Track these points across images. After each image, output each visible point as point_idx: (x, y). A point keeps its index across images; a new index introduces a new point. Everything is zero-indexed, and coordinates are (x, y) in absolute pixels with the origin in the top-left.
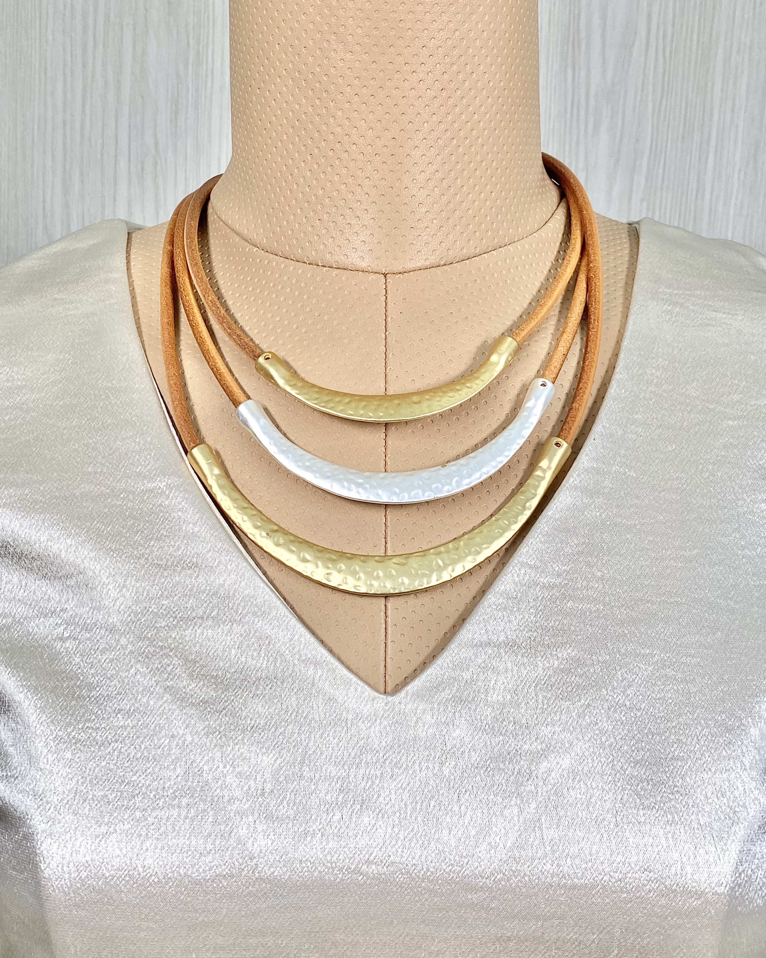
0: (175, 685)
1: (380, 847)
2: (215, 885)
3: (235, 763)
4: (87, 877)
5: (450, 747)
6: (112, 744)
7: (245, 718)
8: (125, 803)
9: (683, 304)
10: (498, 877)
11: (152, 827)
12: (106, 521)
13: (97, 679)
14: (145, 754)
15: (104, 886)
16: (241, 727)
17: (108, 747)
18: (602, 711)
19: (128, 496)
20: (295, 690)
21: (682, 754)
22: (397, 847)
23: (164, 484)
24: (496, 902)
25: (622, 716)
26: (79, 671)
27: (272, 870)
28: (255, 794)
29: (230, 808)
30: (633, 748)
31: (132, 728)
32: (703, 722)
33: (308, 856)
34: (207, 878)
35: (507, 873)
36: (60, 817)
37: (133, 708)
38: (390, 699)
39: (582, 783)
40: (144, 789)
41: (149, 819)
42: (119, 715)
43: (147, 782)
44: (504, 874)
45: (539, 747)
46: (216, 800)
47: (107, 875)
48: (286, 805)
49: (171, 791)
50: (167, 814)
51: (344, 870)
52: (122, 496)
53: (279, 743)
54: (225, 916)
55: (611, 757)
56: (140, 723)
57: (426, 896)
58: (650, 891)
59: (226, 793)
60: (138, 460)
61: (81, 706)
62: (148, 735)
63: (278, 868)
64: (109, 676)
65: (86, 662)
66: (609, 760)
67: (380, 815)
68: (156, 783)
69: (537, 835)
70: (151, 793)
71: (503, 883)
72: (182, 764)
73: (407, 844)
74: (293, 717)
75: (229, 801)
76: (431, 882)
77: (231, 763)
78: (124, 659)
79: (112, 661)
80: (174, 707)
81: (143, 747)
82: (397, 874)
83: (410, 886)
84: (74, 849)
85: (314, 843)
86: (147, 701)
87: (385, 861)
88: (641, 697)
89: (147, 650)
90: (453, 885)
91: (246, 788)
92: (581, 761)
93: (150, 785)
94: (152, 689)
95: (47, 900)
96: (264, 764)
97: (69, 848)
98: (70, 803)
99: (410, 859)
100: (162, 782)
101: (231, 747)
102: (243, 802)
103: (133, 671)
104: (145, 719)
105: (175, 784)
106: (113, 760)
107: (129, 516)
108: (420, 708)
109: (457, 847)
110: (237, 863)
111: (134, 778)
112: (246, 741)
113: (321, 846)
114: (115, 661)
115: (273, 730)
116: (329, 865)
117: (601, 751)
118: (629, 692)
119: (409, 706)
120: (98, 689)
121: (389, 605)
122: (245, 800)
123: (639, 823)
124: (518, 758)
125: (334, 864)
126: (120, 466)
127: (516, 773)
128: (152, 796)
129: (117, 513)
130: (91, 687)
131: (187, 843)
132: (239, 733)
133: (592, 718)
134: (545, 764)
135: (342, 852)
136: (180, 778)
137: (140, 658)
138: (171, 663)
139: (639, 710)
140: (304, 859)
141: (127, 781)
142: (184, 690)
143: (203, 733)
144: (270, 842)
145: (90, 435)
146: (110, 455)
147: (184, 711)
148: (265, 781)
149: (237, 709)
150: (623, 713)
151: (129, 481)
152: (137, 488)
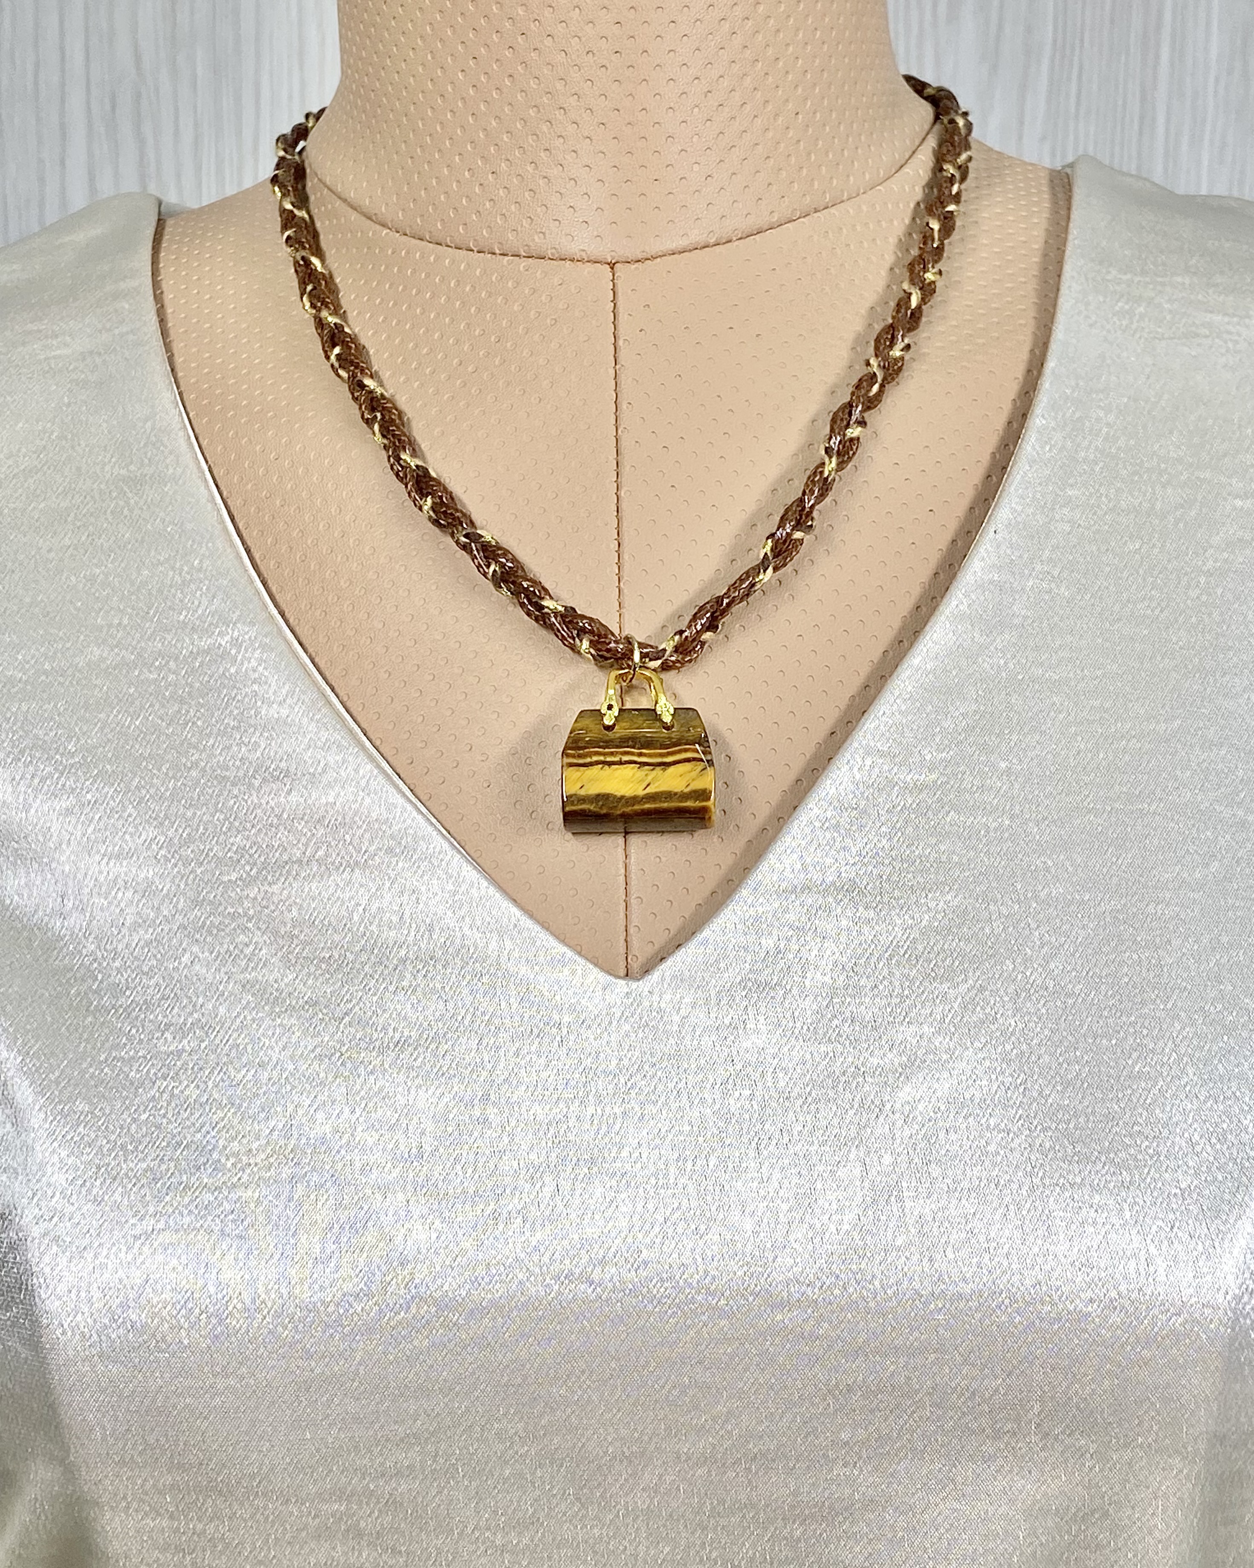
0: (260, 978)
1: (623, 1235)
2: (341, 1311)
3: (371, 1105)
4: (121, 1305)
5: (739, 1067)
6: (158, 1083)
7: (383, 1028)
8: (184, 1178)
9: (1153, 298)
10: (828, 1283)
11: (231, 1217)
12: (131, 710)
13: (126, 976)
14: (216, 1096)
15: (149, 1321)
16: (377, 1044)
17: (151, 1088)
18: (1006, 999)
19: (167, 662)
20: (468, 978)
21: (1147, 1068)
22: (652, 1234)
23: (227, 638)
24: (826, 1325)
25: (1040, 1006)
26: (95, 965)
27: (439, 1282)
28: (406, 1156)
29: (364, 1181)
30: (1061, 1060)
31: (190, 1054)
32: (1183, 1014)
33: (499, 1257)
34: (329, 1299)
35: (843, 1276)
36: (72, 1209)
37: (190, 1020)
38: (634, 985)
39: (971, 1119)
40: (215, 1156)
41: (225, 1203)
42: (167, 1035)
43: (221, 1143)
44: (838, 1277)
45: (896, 1062)
46: (339, 1168)
47: (155, 1301)
48: (460, 1173)
49: (263, 1156)
50: (257, 1194)
51: (562, 1278)
52: (157, 663)
53: (445, 1069)
54: (360, 1364)
55: (1022, 1075)
56: (203, 1045)
57: (704, 1318)
58: (1091, 1301)
59: (356, 1156)
60: (181, 601)
61: (103, 1023)
62: (218, 1064)
63: (450, 1279)
64: (146, 969)
65: (106, 950)
66: (1019, 1081)
67: (624, 1181)
68: (236, 1143)
69: (895, 1209)
70: (228, 1159)
71: (837, 1292)
72: (278, 1109)
73: (670, 1231)
74: (466, 1022)
75: (362, 1170)
76: (712, 1294)
77: (363, 1106)
78: (170, 940)
79: (148, 943)
80: (260, 1015)
81: (210, 1084)
82: (654, 1281)
83: (677, 1301)
84: (97, 1262)
85: (511, 1233)
86: (214, 1007)
87: (632, 1260)
88: (1074, 974)
89: (208, 923)
90: (751, 1299)
91: (391, 1146)
92: (970, 1082)
93: (225, 1147)
94: (221, 988)
95: (52, 1349)
96: (421, 1104)
97: (89, 1260)
98: (88, 1184)
99: (675, 1255)
100: (245, 1141)
101: (362, 1078)
102: (386, 1170)
103: (186, 959)
104: (212, 1037)
105: (268, 1142)
106: (160, 1110)
107: (171, 697)
108: (687, 1000)
109: (756, 1233)
110: (378, 1273)
111: (198, 1135)
112: (387, 1066)
113: (523, 1239)
114: (154, 944)
115: (433, 1046)
116: (537, 1270)
117: (1004, 1066)
118: (1052, 966)
119: (667, 997)
120: (128, 993)
122: (389, 1165)
123: (1072, 1185)
124: (861, 1079)
125: (545, 1268)
126: (152, 612)
127: (856, 1106)
128: (229, 1165)
129: (151, 694)
130: (117, 990)
131: (292, 1241)
132: (374, 1054)
133: (988, 1010)
134: (907, 1089)
135: (559, 1248)
136: (277, 1133)
137: (198, 936)
138: (251, 942)
139: (1068, 995)
140: (494, 1261)
141: (185, 1143)
142: (276, 986)
143: (312, 1056)
144: (434, 1236)
145: (95, 561)
146: (133, 594)
147: (279, 1021)
148: (423, 1133)
149: (370, 1014)
150: (1042, 1002)
151: (169, 637)
152: (182, 648)
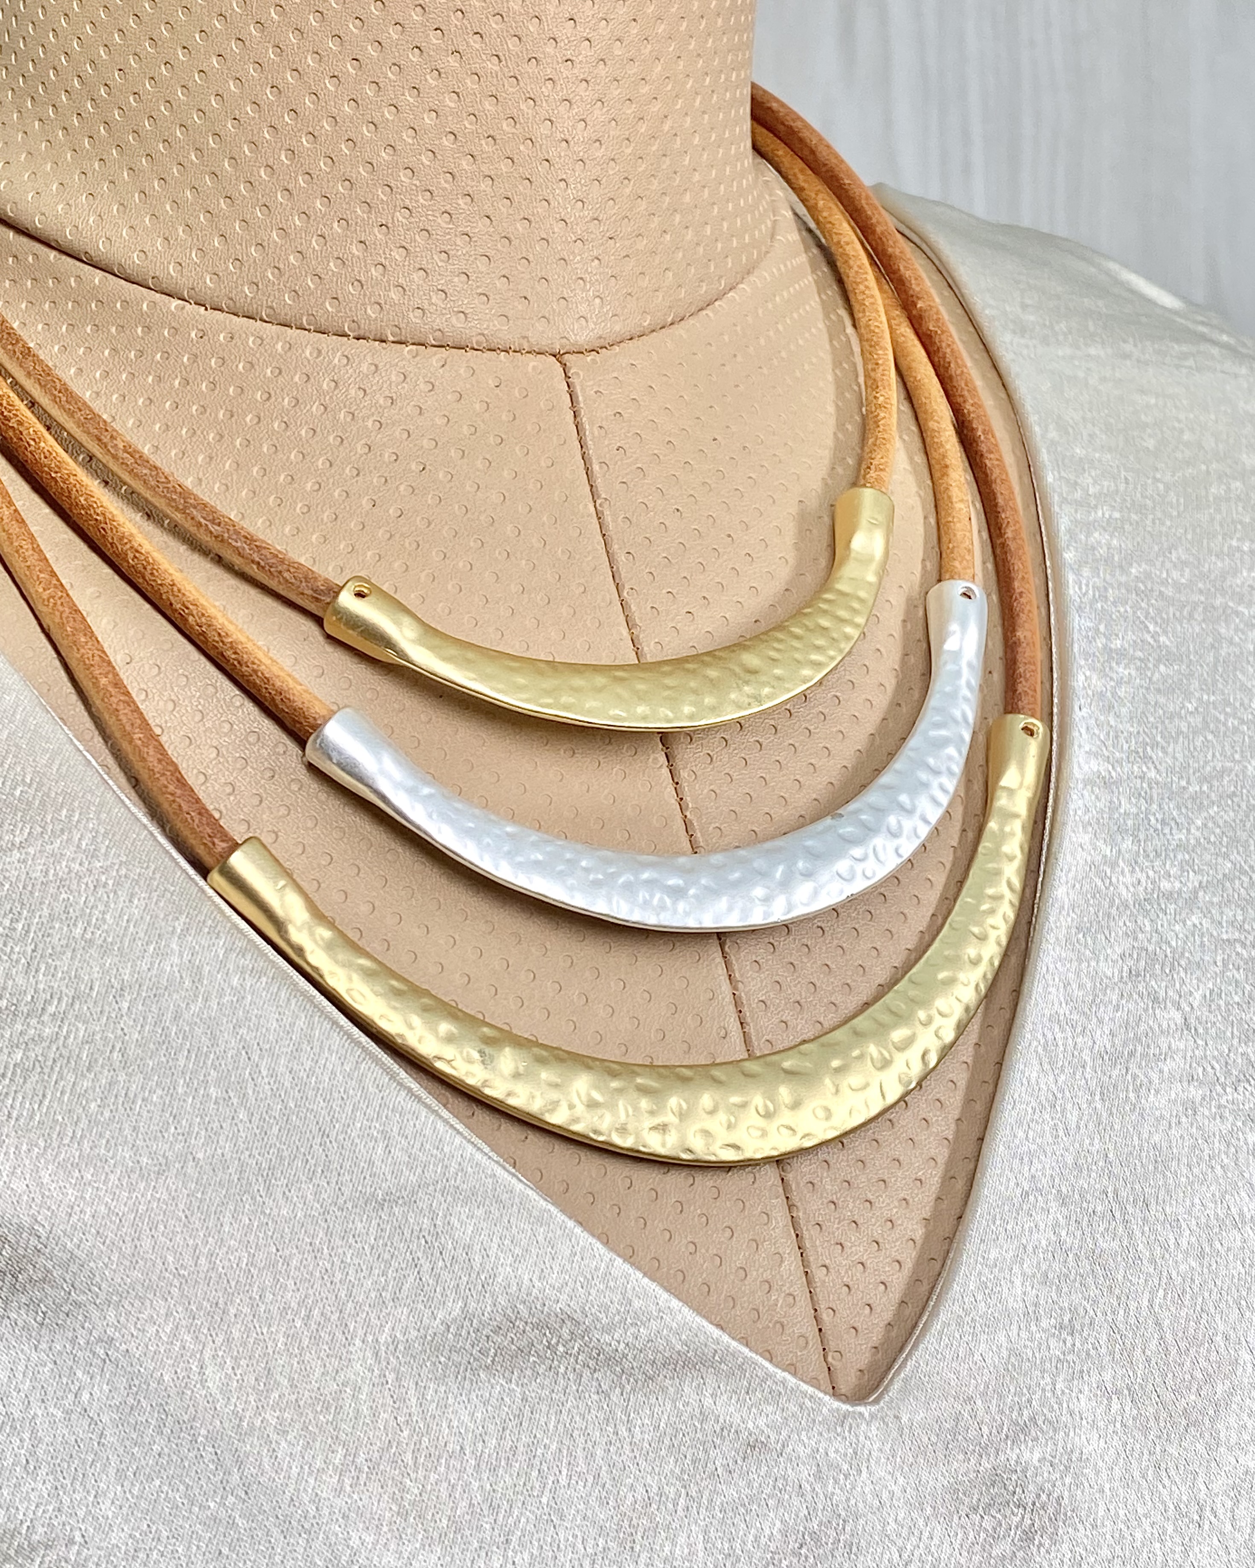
121: (790, 1177)
